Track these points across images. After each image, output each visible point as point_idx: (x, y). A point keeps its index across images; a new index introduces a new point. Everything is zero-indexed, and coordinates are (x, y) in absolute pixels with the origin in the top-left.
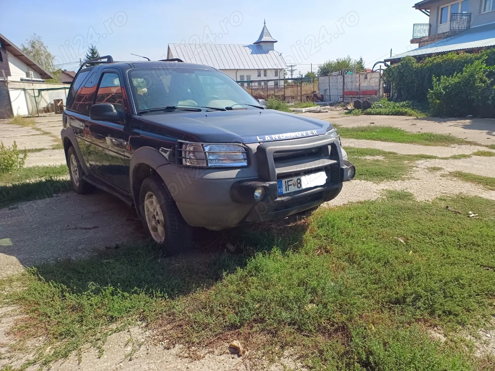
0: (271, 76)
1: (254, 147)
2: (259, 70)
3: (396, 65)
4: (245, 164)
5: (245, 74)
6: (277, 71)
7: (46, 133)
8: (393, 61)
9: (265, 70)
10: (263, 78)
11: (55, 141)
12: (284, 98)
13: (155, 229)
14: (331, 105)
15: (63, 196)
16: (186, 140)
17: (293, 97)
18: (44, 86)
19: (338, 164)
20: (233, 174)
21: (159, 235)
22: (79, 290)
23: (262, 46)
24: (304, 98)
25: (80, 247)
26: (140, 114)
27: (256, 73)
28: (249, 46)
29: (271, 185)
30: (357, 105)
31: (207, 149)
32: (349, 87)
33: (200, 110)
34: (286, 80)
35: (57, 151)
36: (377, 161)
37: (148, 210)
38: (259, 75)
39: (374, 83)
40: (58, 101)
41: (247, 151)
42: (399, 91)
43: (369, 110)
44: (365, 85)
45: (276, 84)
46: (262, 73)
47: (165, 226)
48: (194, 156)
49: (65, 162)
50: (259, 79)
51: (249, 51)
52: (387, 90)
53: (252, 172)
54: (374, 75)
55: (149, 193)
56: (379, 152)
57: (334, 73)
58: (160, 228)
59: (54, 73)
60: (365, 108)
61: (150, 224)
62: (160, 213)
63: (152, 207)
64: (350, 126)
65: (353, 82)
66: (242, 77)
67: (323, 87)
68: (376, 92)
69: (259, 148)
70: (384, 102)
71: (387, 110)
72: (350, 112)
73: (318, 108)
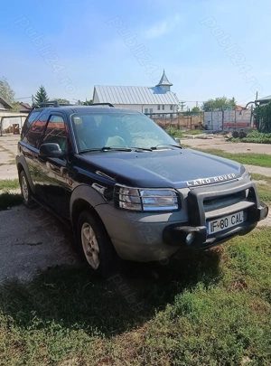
0: (167, 110)
1: (185, 192)
2: (159, 105)
3: (265, 105)
4: (176, 207)
5: (149, 108)
6: (172, 106)
7: (6, 150)
8: (262, 102)
9: (163, 105)
10: (161, 111)
11: (12, 157)
12: (179, 127)
13: (90, 255)
14: (214, 133)
15: (15, 209)
16: (122, 184)
17: (185, 126)
18: (6, 114)
19: (255, 206)
20: (165, 218)
21: (93, 261)
22: (24, 323)
23: (161, 88)
24: (193, 127)
25: (26, 265)
26: (81, 153)
27: (157, 107)
28: (152, 88)
29: (201, 230)
30: (235, 135)
31: (142, 193)
32: (227, 120)
33: (130, 151)
34: (178, 113)
35: (12, 166)
36: (262, 185)
37: (85, 238)
38: (159, 109)
39: (246, 117)
40: (16, 125)
41: (179, 195)
42: (267, 124)
43: (244, 139)
44: (239, 119)
45: (171, 116)
46: (161, 107)
47: (99, 254)
48: (130, 199)
49: (17, 177)
50: (159, 112)
51: (152, 91)
52: (256, 123)
53: (182, 217)
54: (247, 112)
55: (86, 224)
56: (262, 178)
57: (216, 109)
58: (94, 256)
59: (14, 104)
60: (241, 137)
61: (86, 249)
62: (95, 242)
63: (88, 236)
64: (233, 152)
65: (230, 117)
66: (146, 110)
67: (207, 119)
68: (248, 125)
69: (189, 194)
70: (255, 132)
71: (258, 139)
72: (230, 140)
73: (204, 135)
